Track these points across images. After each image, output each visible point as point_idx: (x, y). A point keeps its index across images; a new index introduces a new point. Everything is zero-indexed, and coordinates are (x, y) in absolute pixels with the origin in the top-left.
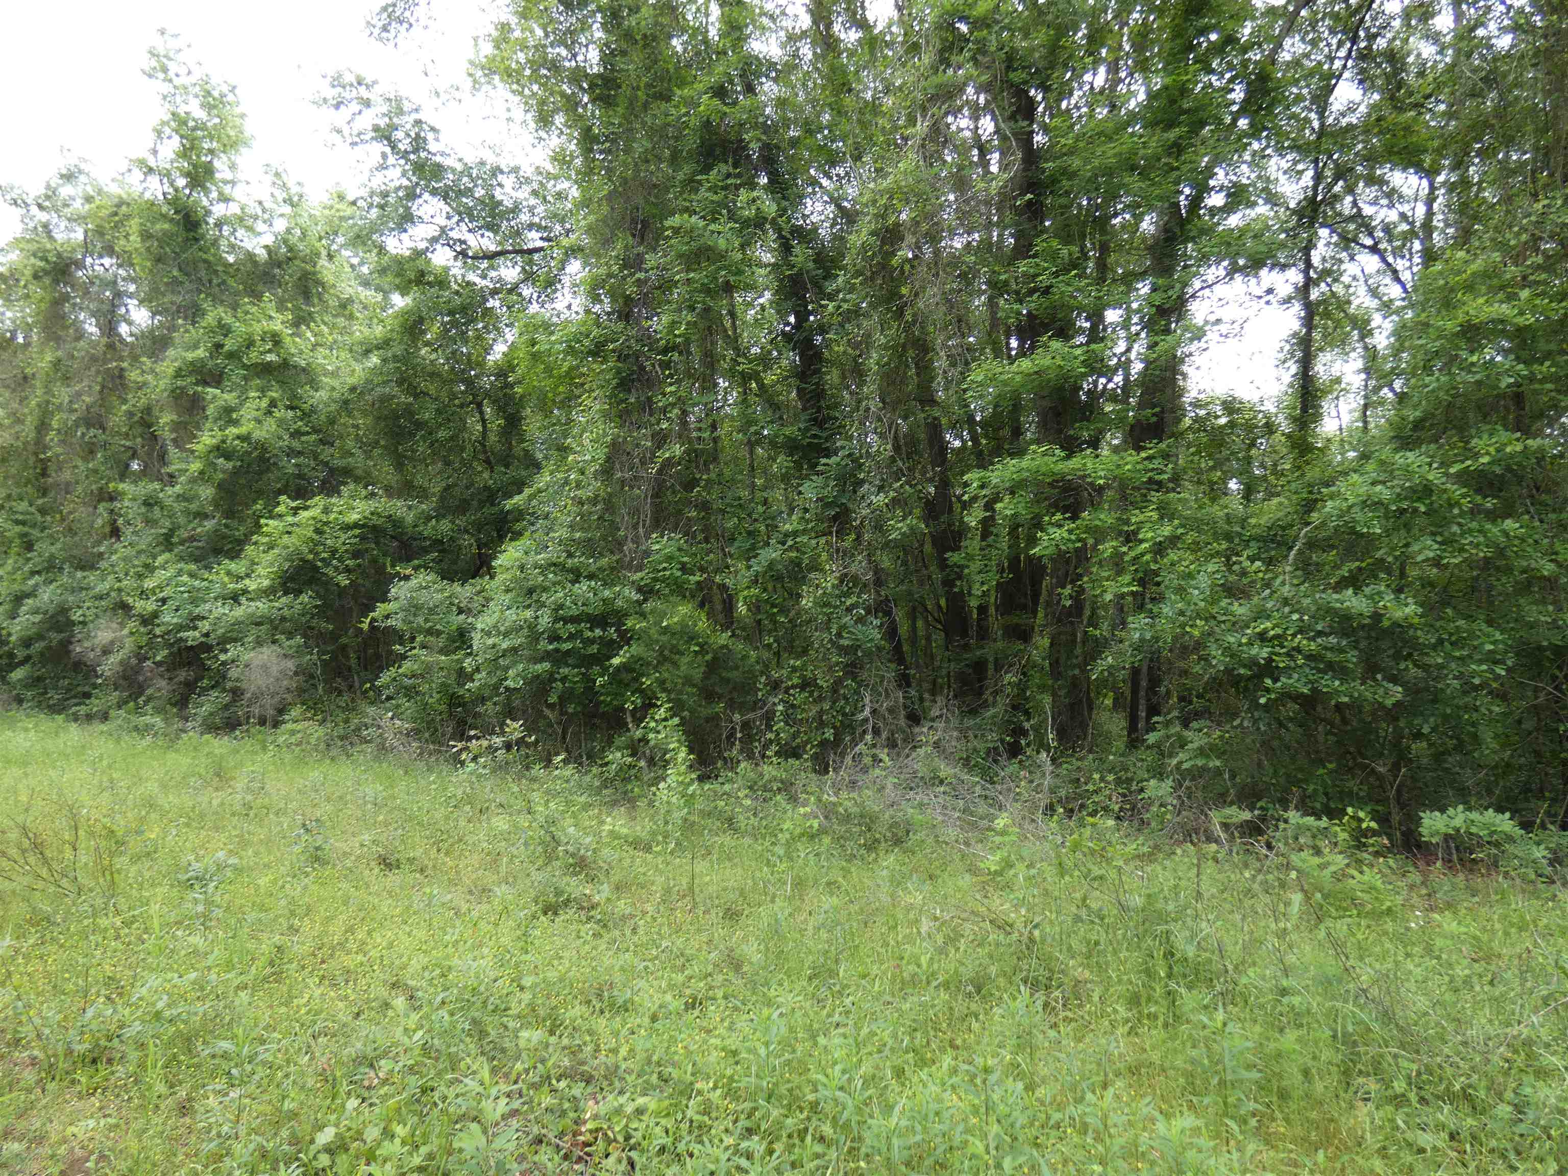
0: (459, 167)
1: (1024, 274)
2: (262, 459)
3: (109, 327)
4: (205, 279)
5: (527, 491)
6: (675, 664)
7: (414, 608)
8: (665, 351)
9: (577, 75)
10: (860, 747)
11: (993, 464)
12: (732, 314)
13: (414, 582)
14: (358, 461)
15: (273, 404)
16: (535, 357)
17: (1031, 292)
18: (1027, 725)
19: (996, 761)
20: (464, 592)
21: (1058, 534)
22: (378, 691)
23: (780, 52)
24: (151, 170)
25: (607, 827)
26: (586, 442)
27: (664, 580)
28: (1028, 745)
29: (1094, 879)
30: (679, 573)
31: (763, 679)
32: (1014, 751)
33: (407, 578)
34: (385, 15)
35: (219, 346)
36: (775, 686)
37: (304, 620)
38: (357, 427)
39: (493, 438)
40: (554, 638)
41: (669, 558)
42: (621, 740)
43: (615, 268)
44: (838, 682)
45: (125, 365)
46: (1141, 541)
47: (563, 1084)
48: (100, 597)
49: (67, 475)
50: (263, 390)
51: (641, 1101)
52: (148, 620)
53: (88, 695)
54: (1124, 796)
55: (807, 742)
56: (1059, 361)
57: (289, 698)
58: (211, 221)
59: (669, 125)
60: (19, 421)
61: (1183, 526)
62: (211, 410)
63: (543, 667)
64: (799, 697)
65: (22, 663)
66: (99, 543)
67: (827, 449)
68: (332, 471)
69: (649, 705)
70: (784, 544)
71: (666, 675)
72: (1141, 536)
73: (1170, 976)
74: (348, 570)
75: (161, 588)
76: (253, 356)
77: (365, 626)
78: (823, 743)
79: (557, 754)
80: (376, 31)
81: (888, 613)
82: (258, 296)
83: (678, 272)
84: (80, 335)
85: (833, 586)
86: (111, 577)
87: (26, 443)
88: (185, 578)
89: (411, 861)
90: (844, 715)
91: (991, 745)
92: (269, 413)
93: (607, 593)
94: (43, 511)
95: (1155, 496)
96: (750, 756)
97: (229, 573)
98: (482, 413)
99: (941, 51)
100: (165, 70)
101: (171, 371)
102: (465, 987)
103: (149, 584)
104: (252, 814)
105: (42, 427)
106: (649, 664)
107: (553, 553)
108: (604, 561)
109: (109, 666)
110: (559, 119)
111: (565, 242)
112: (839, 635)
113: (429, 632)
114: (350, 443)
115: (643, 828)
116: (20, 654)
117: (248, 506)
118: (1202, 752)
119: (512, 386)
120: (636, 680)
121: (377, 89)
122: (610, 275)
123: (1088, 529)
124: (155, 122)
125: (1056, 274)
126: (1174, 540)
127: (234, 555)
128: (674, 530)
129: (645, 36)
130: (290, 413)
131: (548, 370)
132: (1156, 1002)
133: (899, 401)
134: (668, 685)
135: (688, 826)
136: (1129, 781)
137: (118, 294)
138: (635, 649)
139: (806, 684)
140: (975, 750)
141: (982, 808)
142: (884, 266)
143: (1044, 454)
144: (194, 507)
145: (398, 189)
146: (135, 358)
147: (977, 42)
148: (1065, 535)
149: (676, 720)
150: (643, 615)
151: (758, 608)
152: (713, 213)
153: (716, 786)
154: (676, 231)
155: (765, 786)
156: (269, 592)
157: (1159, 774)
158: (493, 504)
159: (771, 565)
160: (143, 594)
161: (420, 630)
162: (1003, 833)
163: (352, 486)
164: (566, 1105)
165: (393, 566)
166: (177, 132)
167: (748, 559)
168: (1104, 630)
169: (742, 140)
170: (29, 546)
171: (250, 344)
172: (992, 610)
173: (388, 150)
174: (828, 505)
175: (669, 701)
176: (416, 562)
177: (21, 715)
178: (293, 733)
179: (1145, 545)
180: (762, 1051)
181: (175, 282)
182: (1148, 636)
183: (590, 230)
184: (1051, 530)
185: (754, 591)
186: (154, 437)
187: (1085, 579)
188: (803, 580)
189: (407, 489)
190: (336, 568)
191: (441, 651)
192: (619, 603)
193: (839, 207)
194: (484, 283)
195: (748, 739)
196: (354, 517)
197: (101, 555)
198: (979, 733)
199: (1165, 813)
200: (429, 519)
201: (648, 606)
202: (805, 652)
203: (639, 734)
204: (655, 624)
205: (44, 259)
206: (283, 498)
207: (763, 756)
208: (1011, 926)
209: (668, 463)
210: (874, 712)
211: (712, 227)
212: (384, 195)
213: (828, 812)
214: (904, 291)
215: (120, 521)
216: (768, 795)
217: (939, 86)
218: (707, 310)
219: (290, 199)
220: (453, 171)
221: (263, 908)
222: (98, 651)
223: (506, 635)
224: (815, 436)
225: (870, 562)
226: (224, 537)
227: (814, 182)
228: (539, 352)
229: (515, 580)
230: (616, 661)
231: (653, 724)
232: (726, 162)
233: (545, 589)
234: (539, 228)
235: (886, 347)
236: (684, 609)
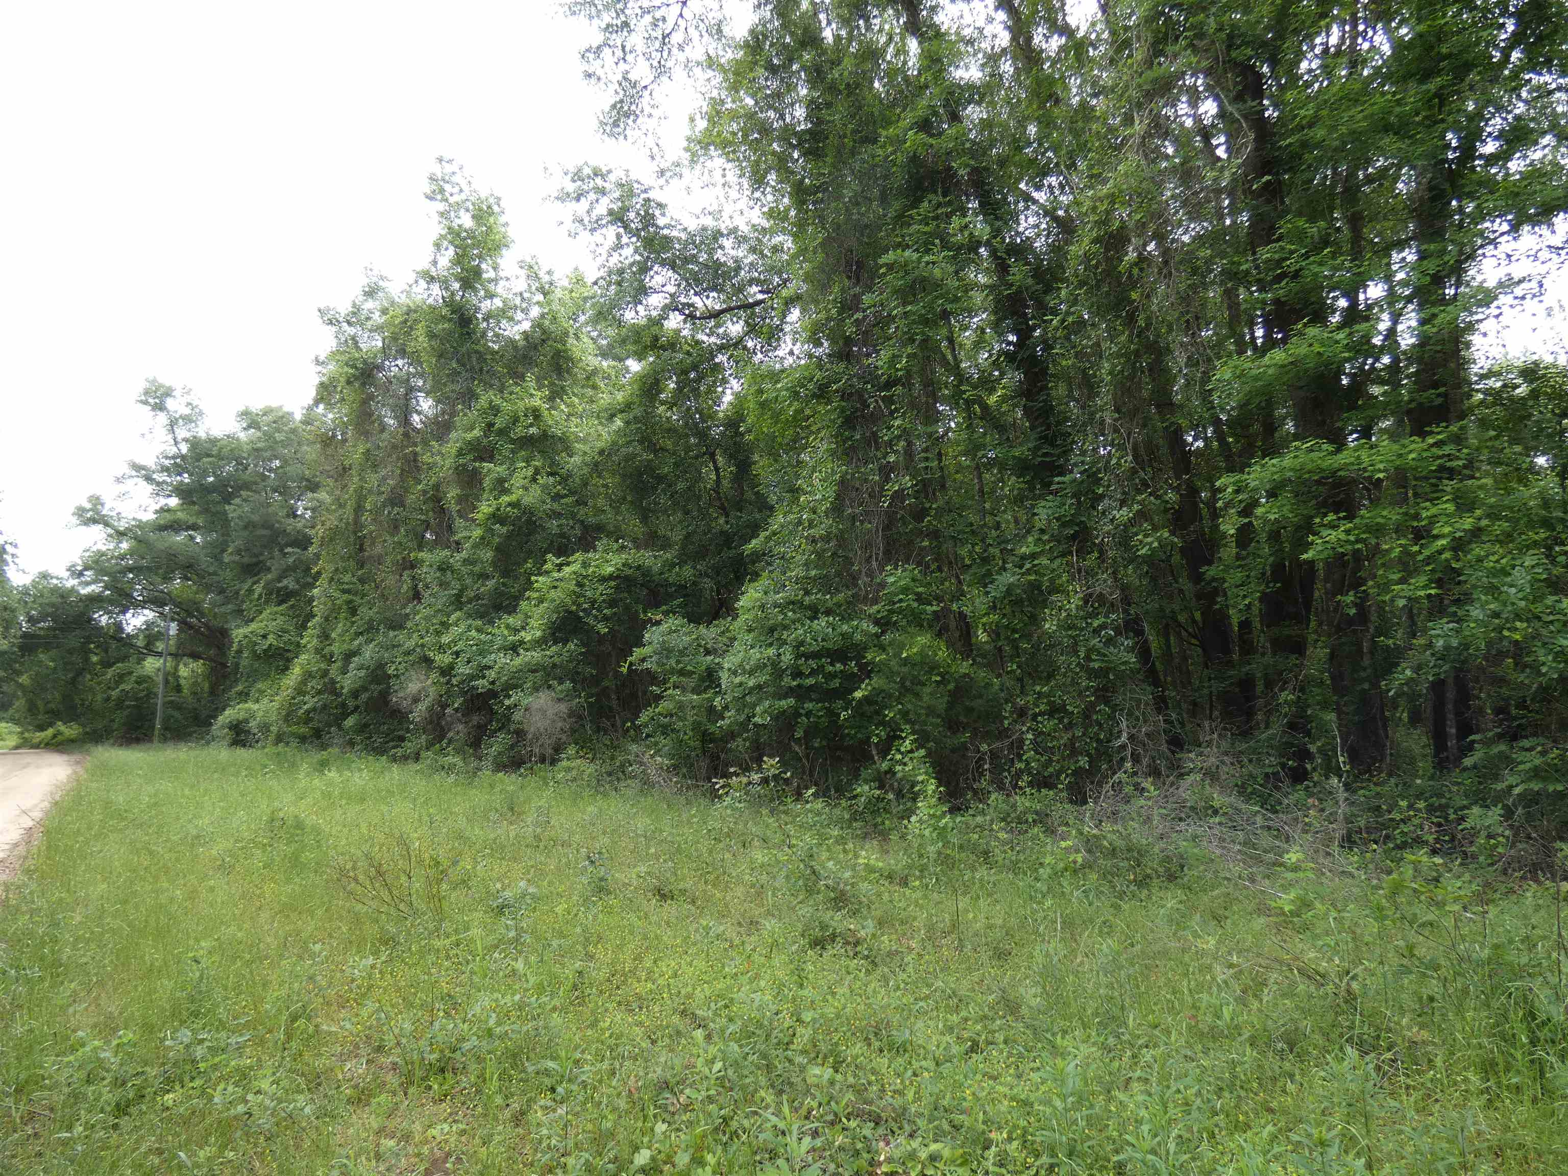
0: (683, 236)
1: (1268, 261)
2: (529, 522)
3: (405, 421)
4: (477, 368)
5: (763, 535)
6: (917, 695)
7: (666, 651)
8: (889, 385)
9: (787, 132)
10: (1120, 775)
11: (1249, 466)
12: (951, 341)
13: (664, 627)
14: (609, 517)
15: (537, 472)
16: (763, 405)
17: (1279, 279)
18: (1313, 748)
19: (1277, 788)
20: (709, 633)
21: (1333, 536)
22: (638, 729)
23: (980, 75)
24: (432, 278)
25: (861, 861)
26: (816, 482)
27: (901, 611)
28: (1314, 769)
29: (1423, 925)
30: (915, 605)
31: (1009, 707)
32: (1299, 776)
33: (658, 623)
34: (614, 113)
35: (490, 425)
36: (1022, 713)
37: (571, 666)
38: (606, 486)
39: (725, 483)
40: (797, 674)
41: (905, 590)
42: (866, 773)
43: (834, 311)
44: (1090, 708)
45: (418, 449)
46: (1437, 537)
47: (853, 1124)
48: (408, 653)
49: (378, 549)
50: (528, 461)
51: (934, 1147)
52: (447, 671)
53: (402, 739)
54: (1439, 825)
55: (1059, 773)
56: (1317, 348)
57: (564, 737)
58: (480, 316)
59: (876, 165)
60: (341, 506)
61: (1488, 516)
62: (487, 483)
63: (788, 703)
64: (1048, 725)
65: (352, 712)
66: (404, 607)
67: (1060, 466)
68: (586, 528)
69: (894, 737)
70: (1021, 567)
71: (909, 706)
72: (1435, 532)
73: (1534, 1042)
74: (606, 619)
75: (455, 642)
76: (519, 431)
77: (624, 670)
78: (1078, 772)
79: (807, 788)
80: (608, 129)
81: (1140, 633)
82: (522, 377)
83: (895, 308)
84: (383, 428)
85: (1077, 608)
86: (415, 635)
87: (348, 524)
88: (473, 633)
89: (683, 892)
90: (1099, 741)
91: (1270, 770)
92: (534, 480)
93: (845, 627)
94: (362, 581)
95: (1449, 486)
96: (1001, 787)
97: (508, 627)
98: (715, 463)
99: (1154, 44)
100: (442, 191)
101: (454, 451)
102: (750, 1019)
103: (445, 639)
104: (542, 845)
105: (359, 509)
106: (890, 696)
107: (789, 592)
108: (841, 597)
109: (419, 712)
110: (772, 177)
111: (785, 293)
112: (1088, 658)
113: (682, 673)
114: (601, 502)
115: (897, 861)
116: (351, 703)
117: (519, 565)
118: (1536, 773)
119: (742, 435)
120: (877, 713)
121: (612, 178)
122: (829, 319)
123: (1368, 529)
124: (434, 236)
125: (1306, 256)
126: (1476, 533)
127: (512, 610)
128: (907, 561)
129: (848, 85)
130: (551, 479)
131: (776, 416)
132: (1518, 1072)
133: (1136, 410)
134: (912, 716)
135: (944, 859)
136: (1443, 808)
137: (411, 390)
138: (877, 681)
139: (1055, 710)
140: (1251, 775)
141: (1266, 840)
142: (1111, 272)
143: (1311, 450)
144: (477, 569)
145: (632, 265)
146: (425, 443)
147: (1193, 27)
148: (1343, 536)
149: (922, 752)
150: (883, 648)
151: (998, 635)
152: (926, 243)
153: (967, 818)
154: (890, 267)
155: (1018, 818)
156: (540, 643)
157: (1483, 799)
158: (730, 548)
159: (1009, 591)
160: (441, 649)
161: (672, 671)
162: (1296, 869)
163: (605, 541)
164: (859, 1146)
165: (645, 612)
166: (451, 242)
167: (985, 586)
168: (1398, 637)
169: (950, 168)
170: (353, 611)
171: (516, 420)
172: (1257, 624)
173: (621, 230)
174: (1064, 525)
175: (913, 733)
176: (664, 608)
177: (353, 756)
178: (568, 770)
179: (1443, 542)
180: (1058, 1103)
181: (456, 373)
182: (1455, 643)
183: (807, 278)
184: (1324, 533)
185: (994, 618)
186: (442, 510)
187: (1370, 583)
188: (1044, 604)
189: (653, 540)
190: (596, 617)
191: (694, 691)
192: (858, 637)
193: (1055, 219)
194: (713, 339)
195: (997, 770)
196: (609, 570)
197: (407, 615)
198: (1254, 757)
199: (1496, 846)
200: (673, 565)
201: (887, 637)
202: (1050, 676)
203: (885, 766)
204: (895, 655)
205: (354, 367)
206: (549, 556)
207: (1016, 786)
208: (1323, 976)
209: (899, 496)
210: (1131, 737)
211: (926, 258)
212: (621, 272)
213: (1091, 845)
214: (1134, 296)
215: (421, 585)
216: (1024, 827)
217: (1155, 81)
218: (925, 341)
219: (542, 288)
220: (679, 240)
221: (561, 935)
222: (409, 701)
223: (751, 673)
224: (1046, 455)
225: (1116, 580)
226: (502, 594)
227: (1028, 198)
228: (766, 400)
229: (756, 619)
230: (858, 694)
231: (899, 757)
232: (936, 192)
233: (786, 628)
234: (757, 282)
235: (1119, 355)
236: (923, 640)
